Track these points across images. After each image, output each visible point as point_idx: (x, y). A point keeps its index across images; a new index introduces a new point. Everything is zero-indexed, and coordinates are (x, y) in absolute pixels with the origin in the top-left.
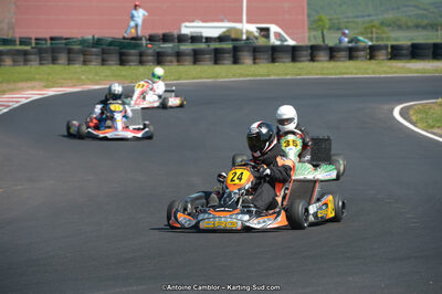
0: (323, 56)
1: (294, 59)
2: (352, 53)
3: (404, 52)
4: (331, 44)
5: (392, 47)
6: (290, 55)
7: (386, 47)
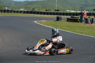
0: (13, 12)
1: (8, 12)
2: (17, 12)
3: (26, 12)
4: (14, 10)
5: (24, 11)
6: (7, 11)
7: (23, 11)
